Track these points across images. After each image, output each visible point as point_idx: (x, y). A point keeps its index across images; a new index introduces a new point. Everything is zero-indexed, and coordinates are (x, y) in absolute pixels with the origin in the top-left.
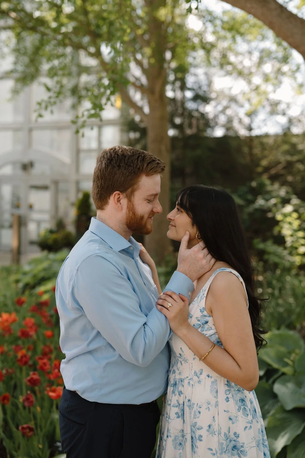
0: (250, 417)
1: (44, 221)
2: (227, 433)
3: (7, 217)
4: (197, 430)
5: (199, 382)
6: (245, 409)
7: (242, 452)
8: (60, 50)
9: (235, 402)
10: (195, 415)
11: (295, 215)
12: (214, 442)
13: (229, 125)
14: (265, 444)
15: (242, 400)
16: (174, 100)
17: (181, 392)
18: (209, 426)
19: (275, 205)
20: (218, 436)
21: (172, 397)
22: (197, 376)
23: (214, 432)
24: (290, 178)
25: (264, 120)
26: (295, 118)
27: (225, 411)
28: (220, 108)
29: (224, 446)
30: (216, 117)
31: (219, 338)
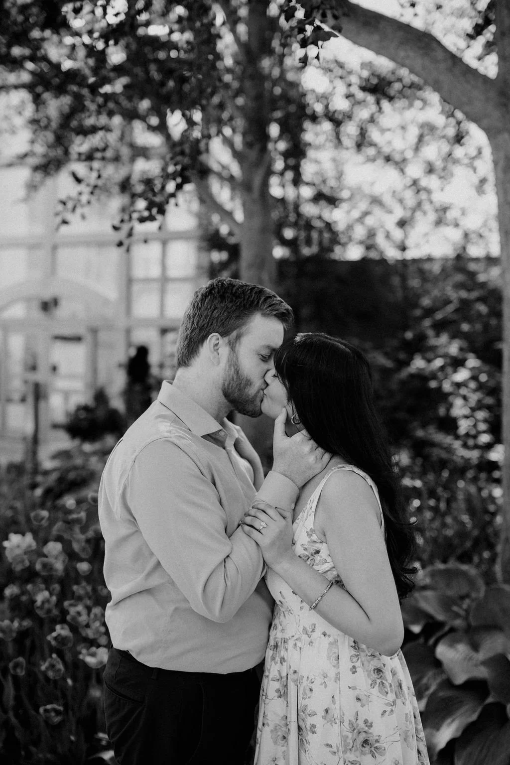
0: (391, 697)
1: (75, 392)
2: (354, 721)
3: (17, 386)
4: (308, 717)
5: (311, 643)
6: (383, 683)
7: (377, 749)
8: (103, 120)
9: (366, 673)
10: (304, 693)
11: (473, 385)
12: (334, 734)
13: (370, 242)
14: (420, 736)
15: (379, 671)
16: (283, 201)
17: (284, 658)
18: (327, 711)
19: (442, 368)
20: (339, 726)
21: (271, 666)
22: (307, 634)
23: (333, 719)
24: (465, 327)
25: (426, 235)
26: (474, 232)
27: (350, 688)
28: (356, 214)
29: (350, 741)
30: (350, 227)
31: (338, 576)
